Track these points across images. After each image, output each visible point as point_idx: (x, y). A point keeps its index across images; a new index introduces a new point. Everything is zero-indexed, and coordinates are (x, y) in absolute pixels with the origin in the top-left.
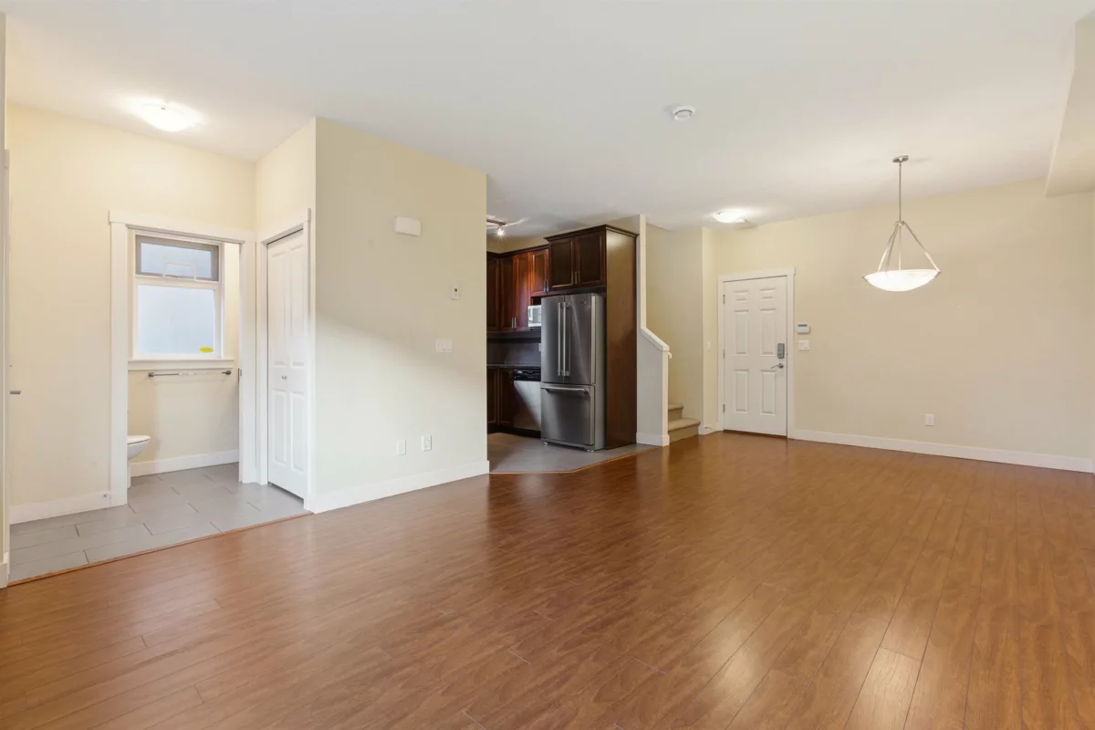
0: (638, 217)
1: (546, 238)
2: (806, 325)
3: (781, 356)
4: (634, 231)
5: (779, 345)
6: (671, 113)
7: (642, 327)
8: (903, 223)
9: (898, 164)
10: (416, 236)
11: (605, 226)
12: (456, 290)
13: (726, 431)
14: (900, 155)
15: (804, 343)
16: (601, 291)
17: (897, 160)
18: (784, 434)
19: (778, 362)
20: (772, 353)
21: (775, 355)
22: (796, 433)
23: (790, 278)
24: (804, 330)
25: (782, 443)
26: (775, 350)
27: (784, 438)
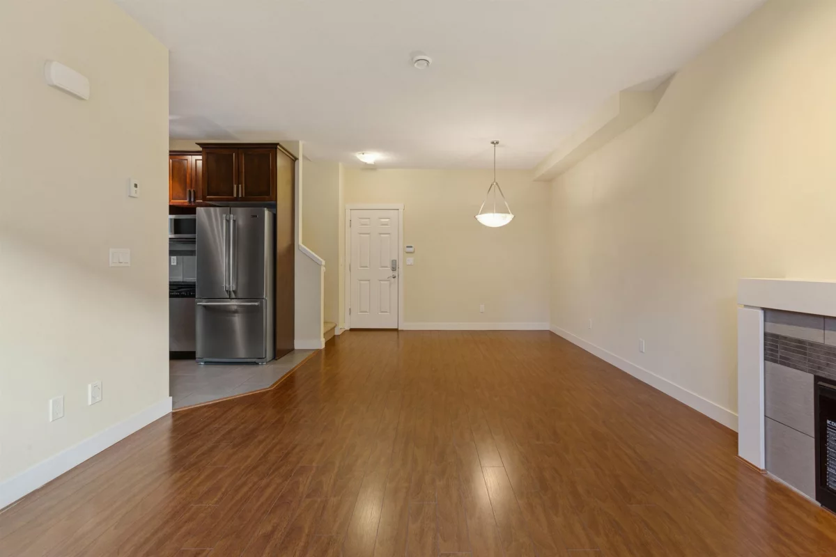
0: (298, 142)
1: (200, 144)
2: (411, 247)
3: (394, 269)
4: (296, 155)
5: (392, 261)
6: (412, 59)
7: (300, 243)
8: (497, 184)
9: (493, 145)
10: (83, 99)
11: (278, 144)
12: (136, 186)
13: (352, 330)
14: (495, 140)
15: (410, 260)
16: (273, 207)
17: (493, 143)
18: (396, 328)
19: (391, 273)
20: (387, 267)
21: (390, 269)
22: (403, 326)
23: (401, 211)
24: (409, 251)
25: (396, 333)
26: (389, 264)
27: (396, 330)
